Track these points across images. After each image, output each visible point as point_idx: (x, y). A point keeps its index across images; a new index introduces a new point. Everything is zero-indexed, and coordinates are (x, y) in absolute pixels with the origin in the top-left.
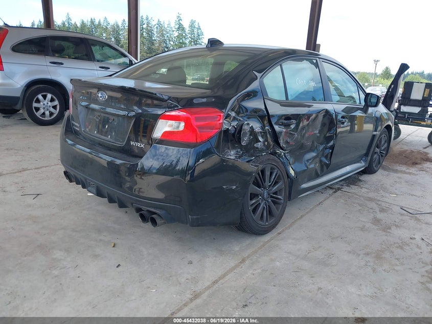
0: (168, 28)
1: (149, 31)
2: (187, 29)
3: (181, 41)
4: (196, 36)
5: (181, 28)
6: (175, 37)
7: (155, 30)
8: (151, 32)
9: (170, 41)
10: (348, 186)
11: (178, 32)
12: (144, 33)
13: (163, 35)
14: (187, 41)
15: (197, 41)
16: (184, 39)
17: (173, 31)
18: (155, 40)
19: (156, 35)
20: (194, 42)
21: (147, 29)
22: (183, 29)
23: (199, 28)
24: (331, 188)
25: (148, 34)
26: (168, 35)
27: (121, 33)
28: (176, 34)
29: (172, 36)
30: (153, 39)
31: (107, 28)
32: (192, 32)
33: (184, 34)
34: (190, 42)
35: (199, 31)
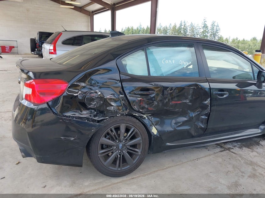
0: (197, 27)
1: (185, 29)
2: (209, 27)
3: (205, 35)
4: (215, 31)
5: (205, 26)
6: (201, 33)
7: (189, 29)
8: (186, 30)
9: (197, 35)
10: (240, 148)
11: (203, 29)
12: (182, 31)
13: (193, 31)
14: (209, 35)
15: (215, 34)
16: (206, 33)
17: (200, 29)
18: (188, 35)
19: (189, 31)
20: (213, 35)
21: (184, 28)
22: (207, 27)
23: (218, 26)
24: (221, 147)
25: (184, 31)
26: (196, 31)
27: (168, 31)
28: (202, 30)
29: (199, 32)
30: (187, 34)
31: (160, 29)
32: (213, 29)
33: (207, 30)
34: (211, 35)
35: (218, 28)
